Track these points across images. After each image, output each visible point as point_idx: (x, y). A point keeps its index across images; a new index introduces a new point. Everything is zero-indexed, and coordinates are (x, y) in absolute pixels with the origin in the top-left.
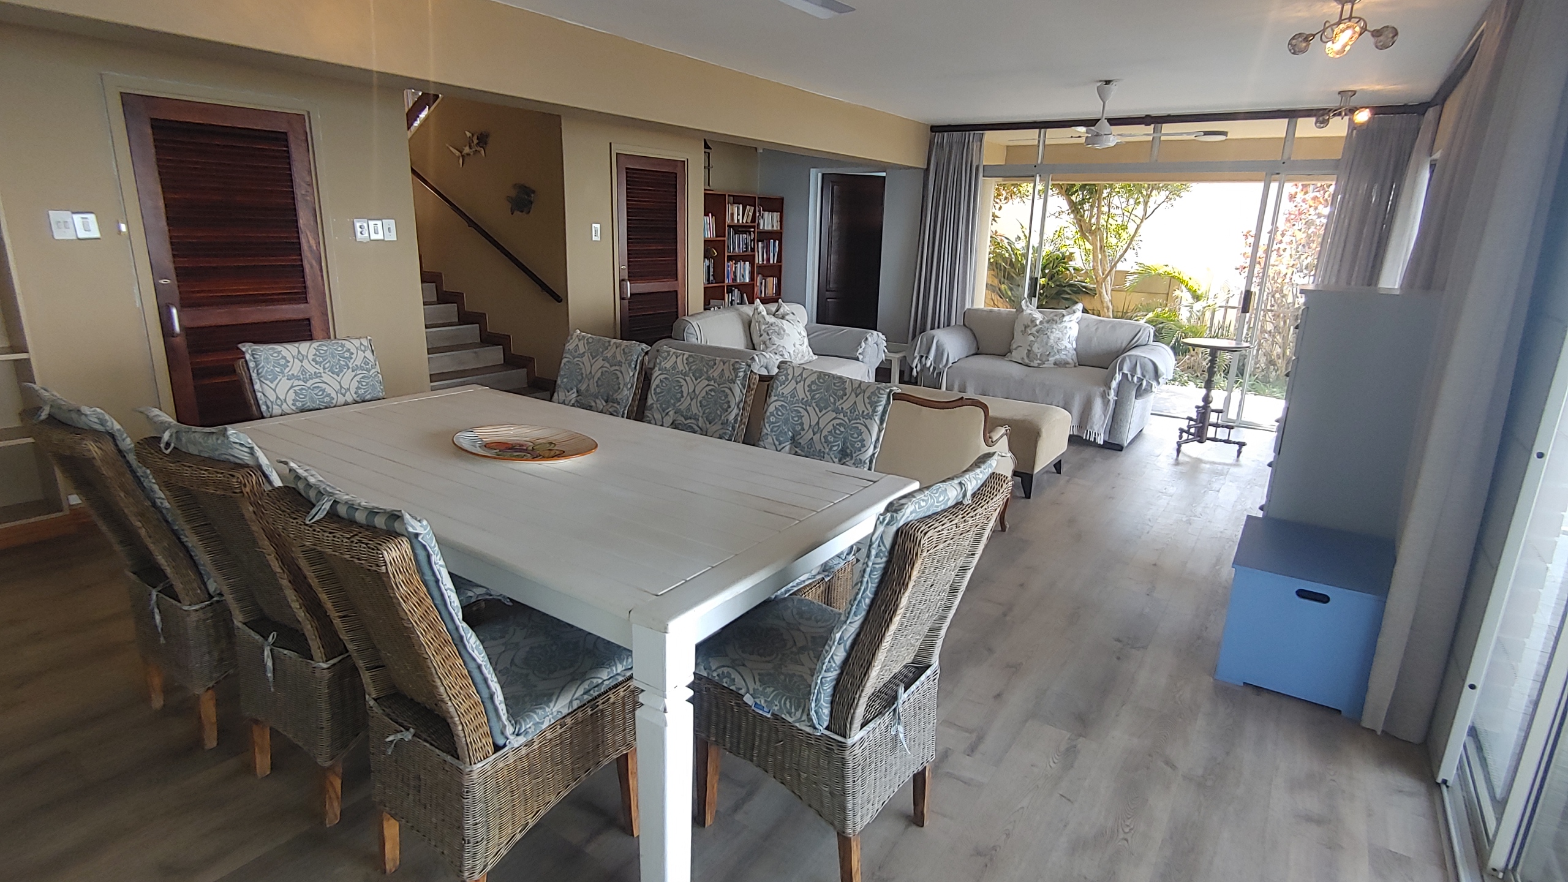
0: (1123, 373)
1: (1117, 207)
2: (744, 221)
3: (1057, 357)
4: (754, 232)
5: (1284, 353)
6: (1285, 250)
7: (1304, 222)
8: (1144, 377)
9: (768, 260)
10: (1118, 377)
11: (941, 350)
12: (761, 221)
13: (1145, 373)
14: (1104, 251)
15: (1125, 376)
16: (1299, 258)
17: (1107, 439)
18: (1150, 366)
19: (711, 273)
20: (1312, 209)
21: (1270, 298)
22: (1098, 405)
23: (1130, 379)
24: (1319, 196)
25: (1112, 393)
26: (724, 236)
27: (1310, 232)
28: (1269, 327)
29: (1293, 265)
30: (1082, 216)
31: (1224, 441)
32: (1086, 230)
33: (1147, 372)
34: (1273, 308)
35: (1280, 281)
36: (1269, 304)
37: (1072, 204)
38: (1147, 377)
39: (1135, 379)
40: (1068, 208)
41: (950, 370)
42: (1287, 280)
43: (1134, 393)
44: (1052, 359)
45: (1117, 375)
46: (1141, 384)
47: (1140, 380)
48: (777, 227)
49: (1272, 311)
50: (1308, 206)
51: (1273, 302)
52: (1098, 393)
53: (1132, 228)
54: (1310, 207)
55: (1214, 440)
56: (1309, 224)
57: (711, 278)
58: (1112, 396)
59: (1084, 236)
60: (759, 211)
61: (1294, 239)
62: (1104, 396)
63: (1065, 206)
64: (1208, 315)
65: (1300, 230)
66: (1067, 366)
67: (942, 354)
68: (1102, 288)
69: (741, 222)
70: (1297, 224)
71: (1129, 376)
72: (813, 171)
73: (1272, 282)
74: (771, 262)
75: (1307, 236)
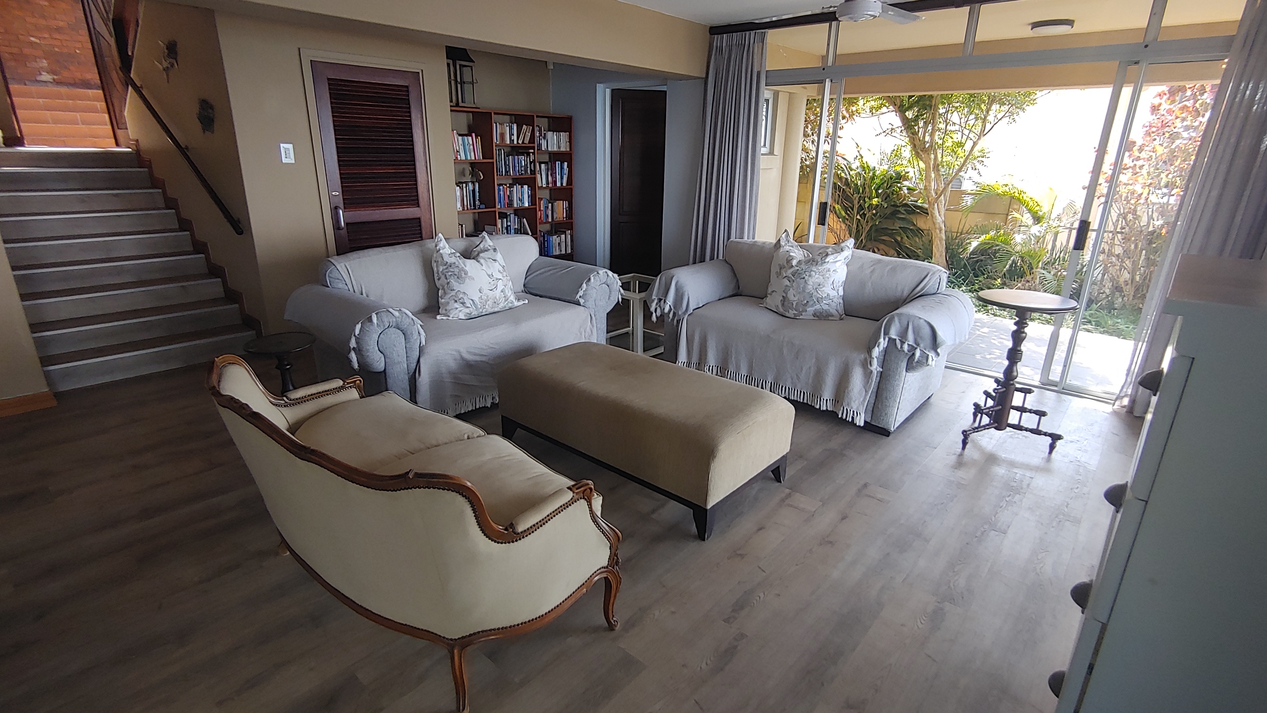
0: (890, 339)
1: (954, 124)
2: (520, 142)
3: (818, 307)
4: (534, 153)
5: (1133, 279)
6: (1141, 167)
7: (1167, 135)
8: (918, 345)
9: (555, 182)
10: (883, 343)
11: (680, 294)
12: (543, 143)
13: (918, 339)
14: (939, 170)
15: (892, 341)
16: (1159, 175)
17: (868, 420)
18: (927, 331)
19: (477, 198)
20: (1178, 120)
21: (1121, 219)
22: (857, 378)
23: (899, 347)
24: (1189, 105)
25: (875, 362)
26: (493, 158)
27: (1173, 147)
28: (1118, 250)
29: (1151, 184)
30: (916, 133)
31: (1032, 431)
32: (920, 149)
33: (921, 338)
34: (1123, 231)
35: (1133, 202)
36: (1119, 226)
37: (905, 120)
38: (922, 345)
39: (906, 347)
40: (901, 125)
41: (690, 317)
42: (1142, 201)
43: (904, 365)
44: (811, 310)
45: (882, 340)
46: (914, 354)
47: (912, 349)
48: (564, 148)
49: (1122, 233)
50: (1173, 117)
51: (1124, 223)
52: (858, 361)
53: (968, 146)
54: (1177, 118)
55: (1018, 427)
56: (1174, 137)
57: (477, 203)
58: (875, 367)
59: (918, 155)
60: (540, 131)
61: (1154, 154)
62: (866, 364)
63: (897, 121)
64: (1049, 237)
65: (1161, 145)
66: (830, 318)
67: (682, 299)
68: (933, 209)
69: (515, 142)
70: (1158, 139)
71: (898, 342)
72: (600, 87)
73: (1125, 202)
74: (559, 184)
75: (1170, 151)
